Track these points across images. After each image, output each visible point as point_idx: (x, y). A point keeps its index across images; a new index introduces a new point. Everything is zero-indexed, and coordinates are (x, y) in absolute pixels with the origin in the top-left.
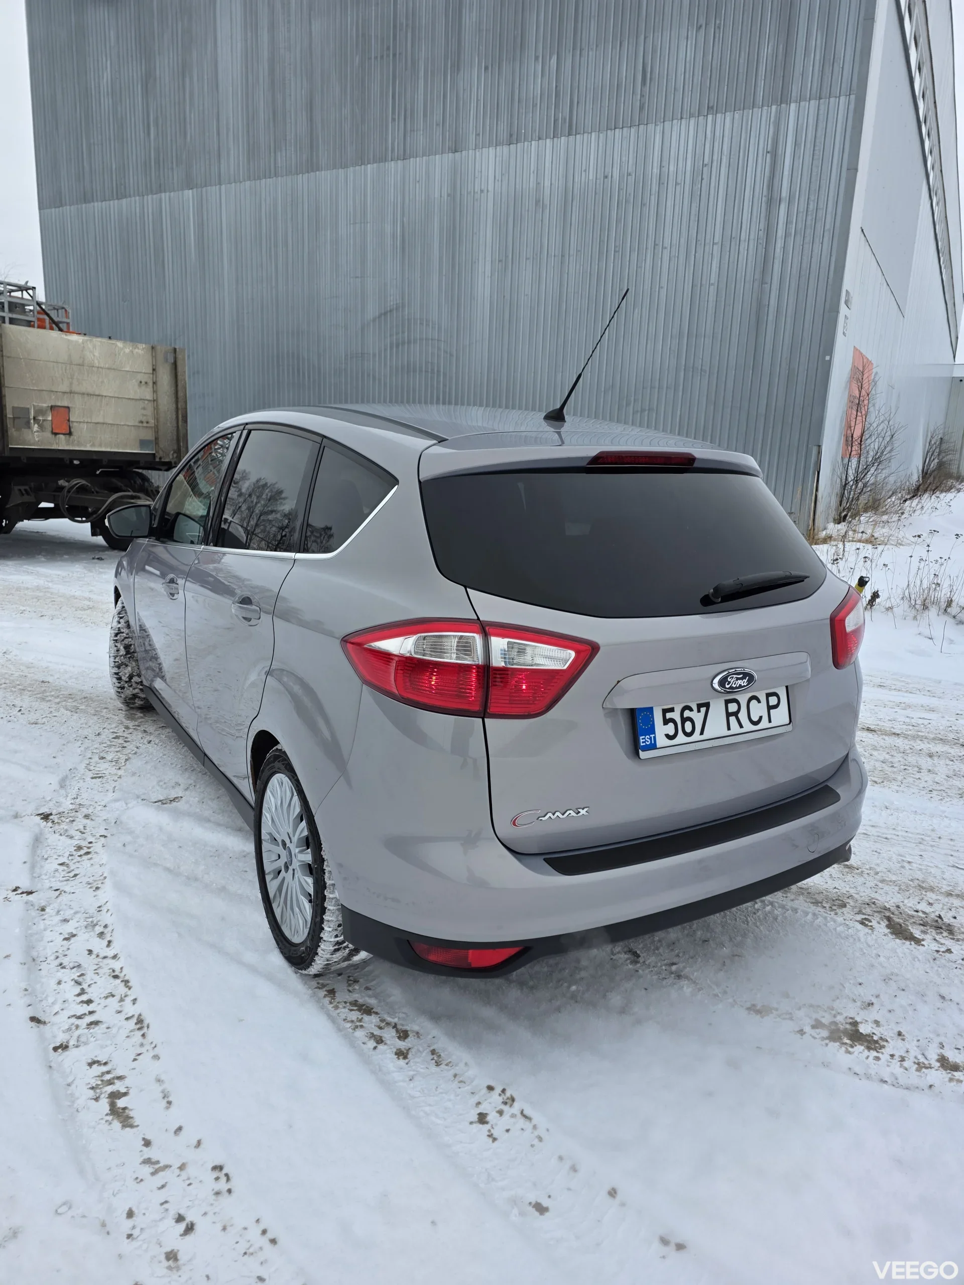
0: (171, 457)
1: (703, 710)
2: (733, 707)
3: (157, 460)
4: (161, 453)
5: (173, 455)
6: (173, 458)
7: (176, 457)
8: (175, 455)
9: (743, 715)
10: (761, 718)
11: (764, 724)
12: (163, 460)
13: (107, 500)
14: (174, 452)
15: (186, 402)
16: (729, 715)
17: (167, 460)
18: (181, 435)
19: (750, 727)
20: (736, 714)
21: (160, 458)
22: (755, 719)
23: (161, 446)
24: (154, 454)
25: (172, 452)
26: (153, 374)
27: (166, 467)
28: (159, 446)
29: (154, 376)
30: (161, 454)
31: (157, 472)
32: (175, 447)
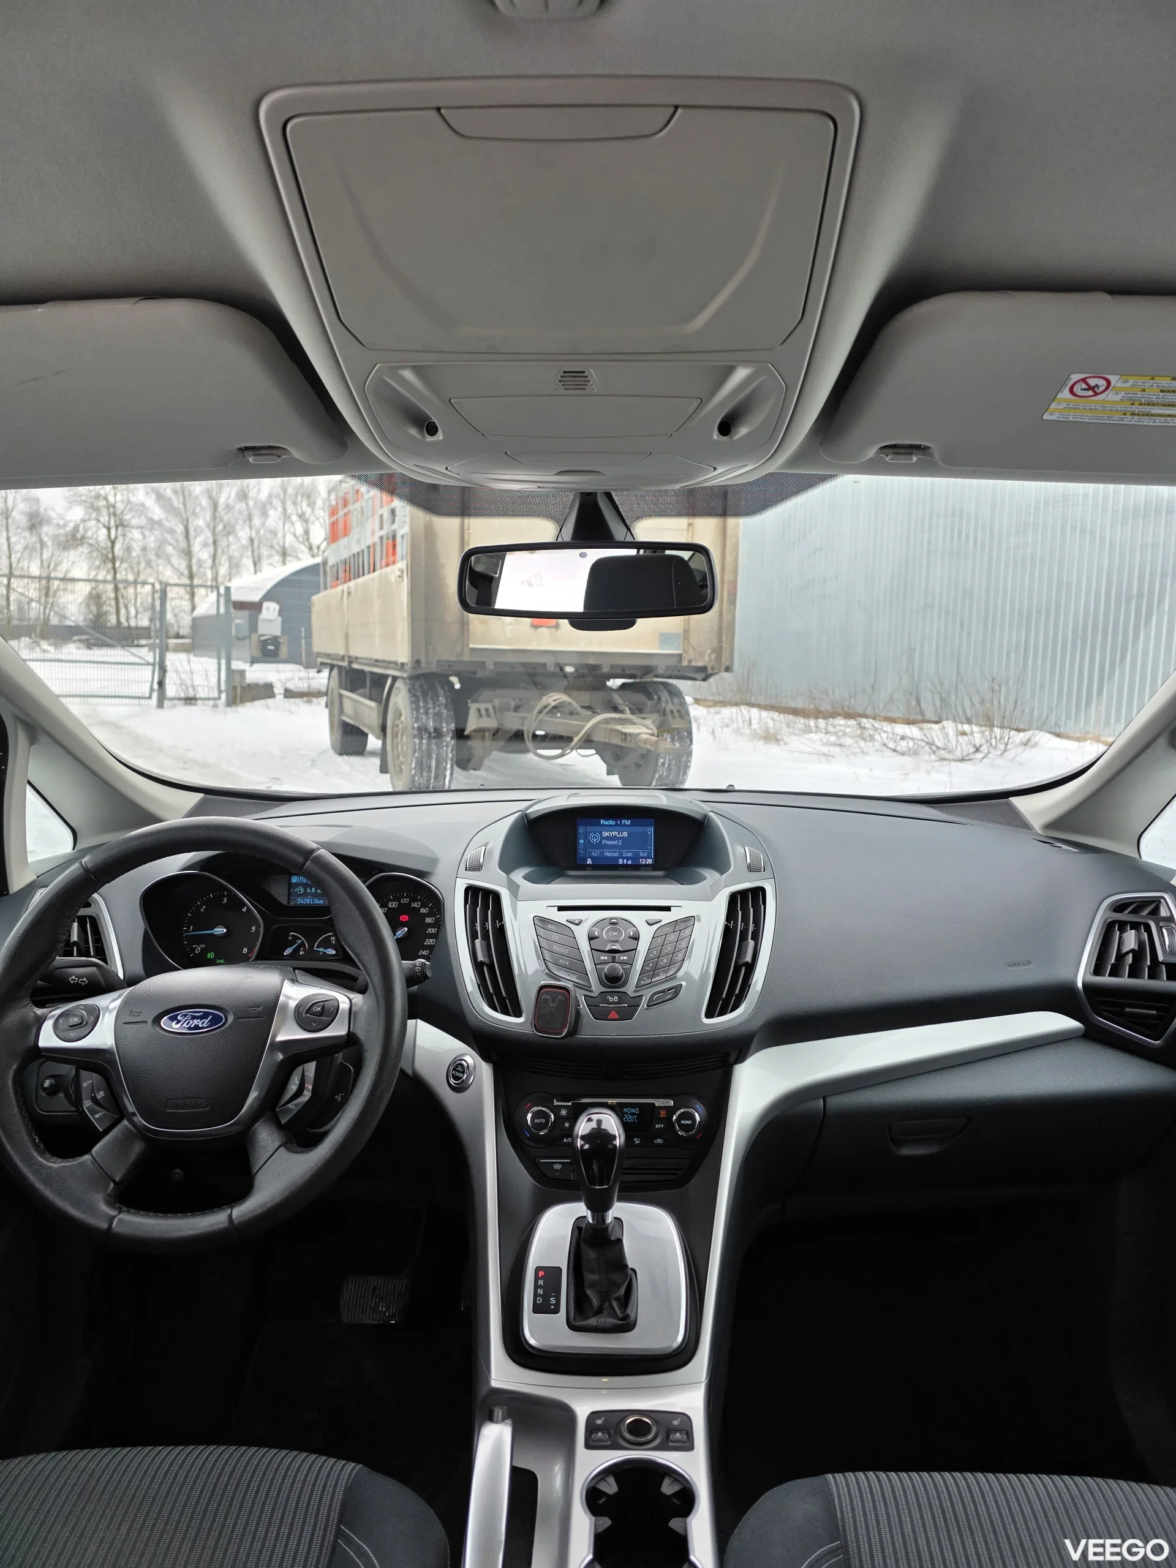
0: (707, 659)
3: (685, 663)
4: (691, 651)
5: (710, 655)
6: (710, 660)
7: (716, 658)
8: (713, 656)
12: (694, 664)
13: (584, 726)
14: (713, 651)
15: (735, 571)
17: (700, 664)
18: (725, 625)
21: (690, 661)
23: (693, 641)
24: (681, 655)
25: (709, 651)
26: (688, 530)
27: (703, 675)
28: (689, 642)
29: (690, 533)
30: (692, 654)
31: (689, 683)
32: (715, 644)
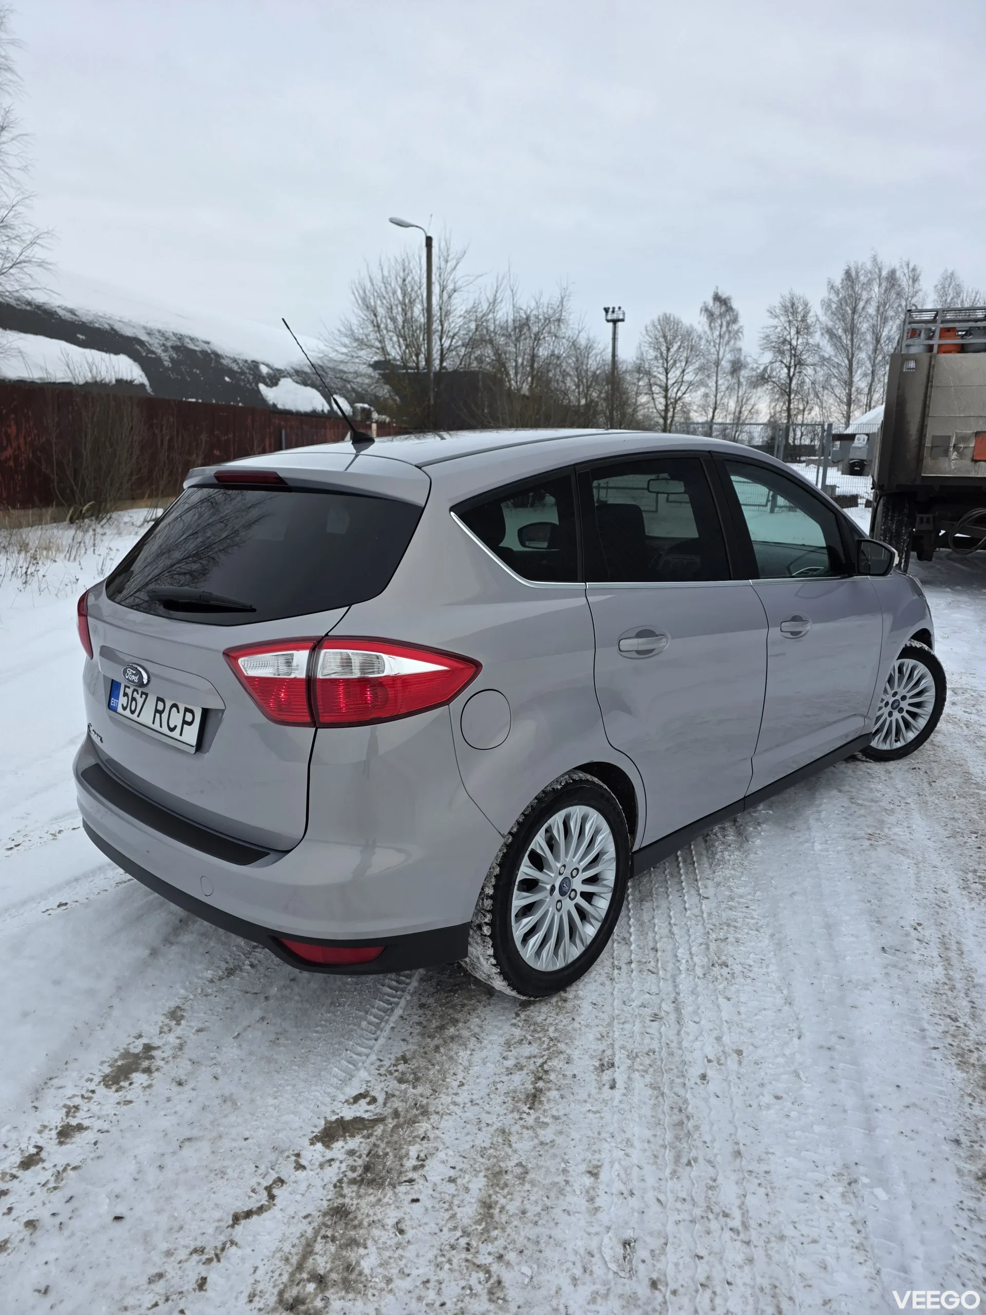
1: (144, 696)
2: (160, 706)
9: (165, 716)
10: (176, 727)
11: (176, 734)
16: (157, 711)
19: (165, 730)
20: (161, 712)
22: (172, 726)
